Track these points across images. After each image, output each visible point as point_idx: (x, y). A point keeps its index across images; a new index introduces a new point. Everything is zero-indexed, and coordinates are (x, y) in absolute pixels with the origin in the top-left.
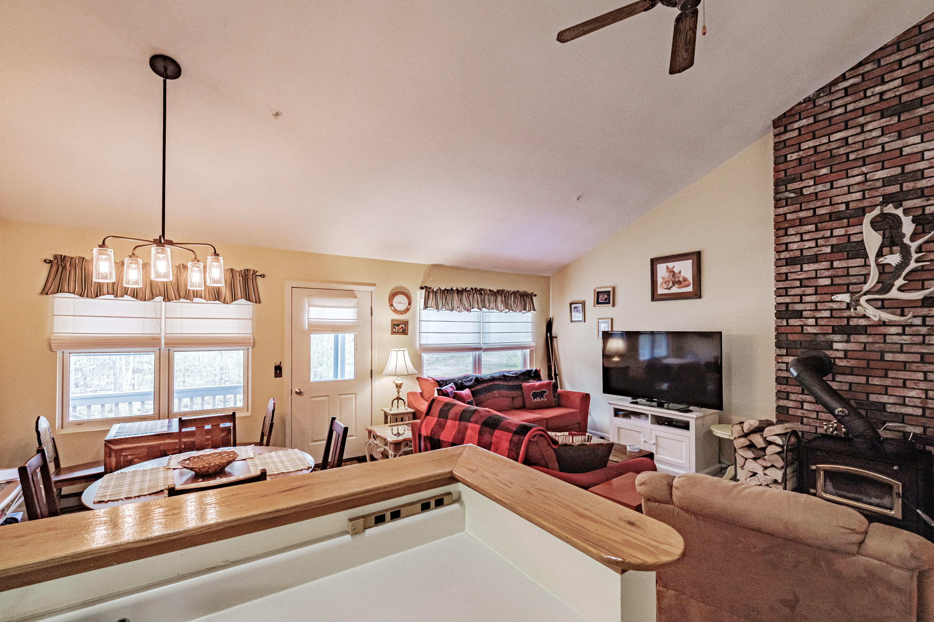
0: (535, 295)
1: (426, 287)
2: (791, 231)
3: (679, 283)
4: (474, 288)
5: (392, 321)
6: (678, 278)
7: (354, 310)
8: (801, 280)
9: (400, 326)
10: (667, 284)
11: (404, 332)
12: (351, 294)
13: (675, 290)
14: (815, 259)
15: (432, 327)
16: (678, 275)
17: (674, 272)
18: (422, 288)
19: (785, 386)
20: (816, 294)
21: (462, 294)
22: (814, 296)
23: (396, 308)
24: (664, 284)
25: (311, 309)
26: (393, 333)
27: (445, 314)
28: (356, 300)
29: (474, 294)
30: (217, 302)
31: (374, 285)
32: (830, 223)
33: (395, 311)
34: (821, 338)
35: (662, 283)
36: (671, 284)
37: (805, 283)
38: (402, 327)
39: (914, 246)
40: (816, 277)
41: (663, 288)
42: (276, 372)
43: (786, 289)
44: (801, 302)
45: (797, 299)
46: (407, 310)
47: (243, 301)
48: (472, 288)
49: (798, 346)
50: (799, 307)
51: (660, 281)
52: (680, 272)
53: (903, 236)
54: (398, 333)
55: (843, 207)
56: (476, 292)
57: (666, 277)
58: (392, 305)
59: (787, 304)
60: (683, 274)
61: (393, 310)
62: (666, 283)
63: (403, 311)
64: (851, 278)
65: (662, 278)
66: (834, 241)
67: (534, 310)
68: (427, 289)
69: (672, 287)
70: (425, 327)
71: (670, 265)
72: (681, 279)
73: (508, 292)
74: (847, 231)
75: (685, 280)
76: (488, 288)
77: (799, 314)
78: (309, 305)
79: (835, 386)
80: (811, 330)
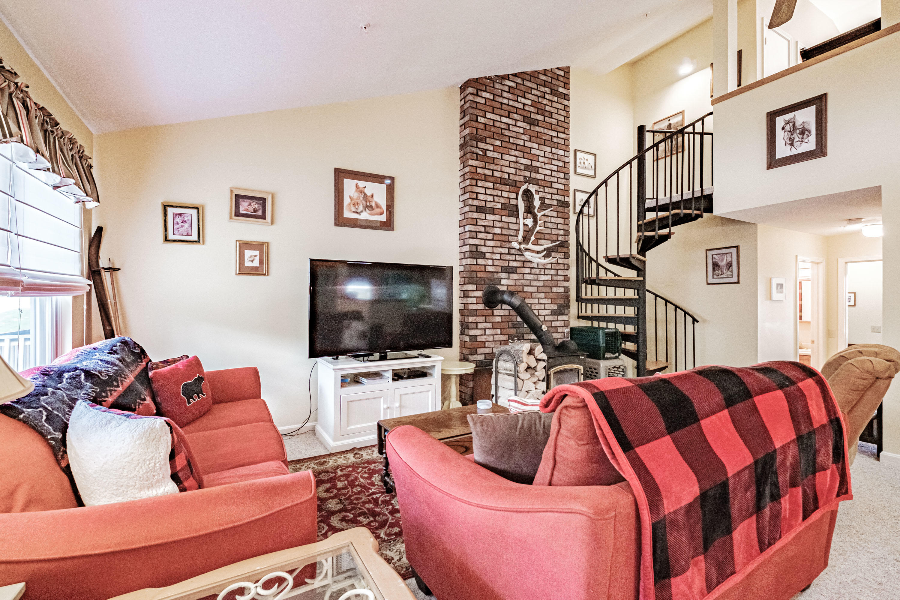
0: (91, 167)
2: (480, 183)
3: (370, 209)
6: (370, 202)
8: (484, 226)
10: (357, 207)
13: (365, 216)
14: (492, 211)
16: (370, 199)
17: (365, 194)
19: (475, 318)
20: (493, 240)
22: (492, 242)
24: (352, 205)
32: (501, 186)
34: (496, 276)
35: (350, 204)
36: (361, 208)
37: (488, 229)
39: (539, 215)
40: (493, 227)
41: (350, 210)
43: (476, 232)
44: (485, 245)
45: (482, 242)
49: (483, 283)
50: (483, 249)
51: (346, 201)
52: (372, 196)
53: (535, 207)
55: (506, 176)
57: (355, 197)
59: (477, 246)
60: (375, 198)
62: (354, 204)
64: (510, 231)
65: (350, 197)
66: (502, 200)
67: (98, 200)
69: (362, 211)
71: (362, 184)
72: (373, 204)
74: (508, 195)
75: (378, 206)
77: (483, 255)
79: (502, 313)
80: (489, 269)
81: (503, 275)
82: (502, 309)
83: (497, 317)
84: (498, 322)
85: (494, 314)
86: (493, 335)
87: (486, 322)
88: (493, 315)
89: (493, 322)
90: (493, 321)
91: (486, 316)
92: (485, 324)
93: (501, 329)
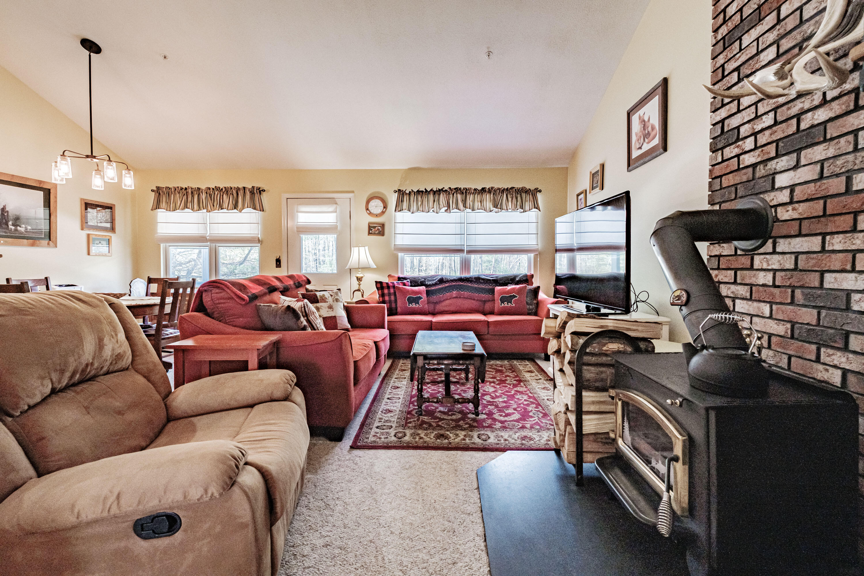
0: (540, 191)
1: (399, 190)
3: (648, 136)
4: (453, 187)
5: (369, 224)
6: (647, 128)
7: (335, 214)
8: (739, 68)
9: (377, 228)
10: (640, 141)
11: (381, 233)
12: (332, 201)
13: (645, 147)
15: (407, 228)
16: (648, 124)
17: (644, 121)
18: (395, 192)
21: (439, 195)
23: (372, 211)
24: (637, 142)
25: (300, 215)
26: (369, 234)
27: (420, 216)
28: (335, 206)
29: (453, 194)
30: (235, 211)
31: (353, 192)
33: (370, 214)
34: (761, 171)
36: (642, 140)
37: (743, 71)
38: (378, 229)
41: (636, 148)
42: (276, 264)
45: (734, 107)
46: (383, 213)
47: (251, 210)
48: (450, 188)
50: (736, 121)
51: (634, 139)
52: (649, 119)
54: (374, 234)
56: (456, 192)
57: (639, 132)
58: (367, 209)
59: (723, 121)
60: (651, 121)
61: (369, 214)
62: (638, 140)
63: (378, 214)
65: (636, 134)
67: (538, 208)
68: (401, 193)
69: (642, 144)
70: (400, 228)
71: (642, 112)
72: (650, 129)
73: (499, 189)
75: (653, 128)
76: (473, 187)
77: (736, 135)
78: (297, 212)
79: (775, 262)
80: (748, 159)
81: (783, 162)
82: (774, 252)
83: (762, 274)
84: (764, 285)
85: (755, 267)
86: (752, 316)
87: (735, 282)
88: (751, 268)
89: (751, 285)
90: (753, 281)
91: (736, 270)
92: (733, 287)
93: (771, 303)
